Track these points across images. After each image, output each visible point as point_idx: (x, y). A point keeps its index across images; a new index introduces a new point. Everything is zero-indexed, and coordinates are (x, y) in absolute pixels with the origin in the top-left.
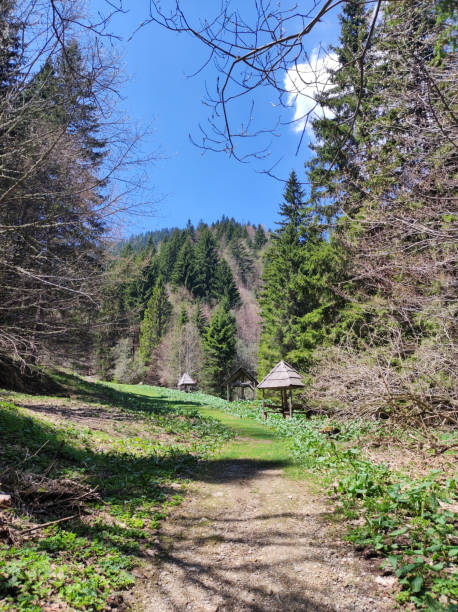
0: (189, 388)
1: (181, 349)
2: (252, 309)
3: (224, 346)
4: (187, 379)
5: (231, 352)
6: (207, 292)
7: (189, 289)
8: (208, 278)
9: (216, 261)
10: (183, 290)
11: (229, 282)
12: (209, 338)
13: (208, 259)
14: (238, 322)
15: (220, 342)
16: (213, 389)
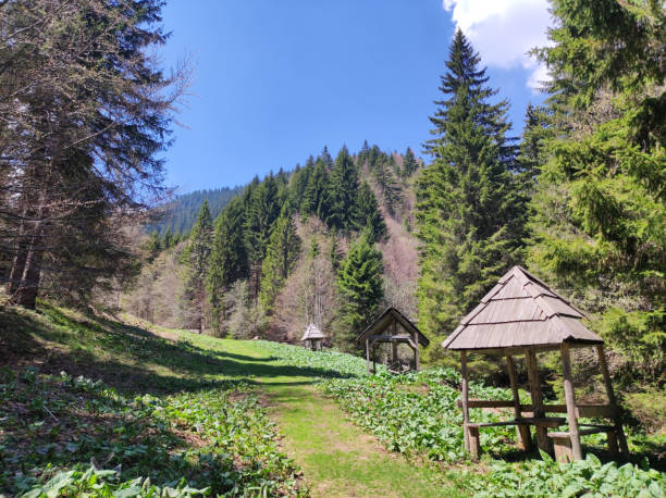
0: (318, 344)
1: (309, 292)
2: (402, 242)
3: (367, 285)
4: (314, 331)
5: (377, 294)
6: (346, 223)
7: (323, 219)
8: (346, 207)
9: (356, 186)
10: (315, 221)
11: (373, 210)
12: (346, 276)
13: (346, 183)
14: (385, 258)
15: (361, 280)
16: (351, 345)
